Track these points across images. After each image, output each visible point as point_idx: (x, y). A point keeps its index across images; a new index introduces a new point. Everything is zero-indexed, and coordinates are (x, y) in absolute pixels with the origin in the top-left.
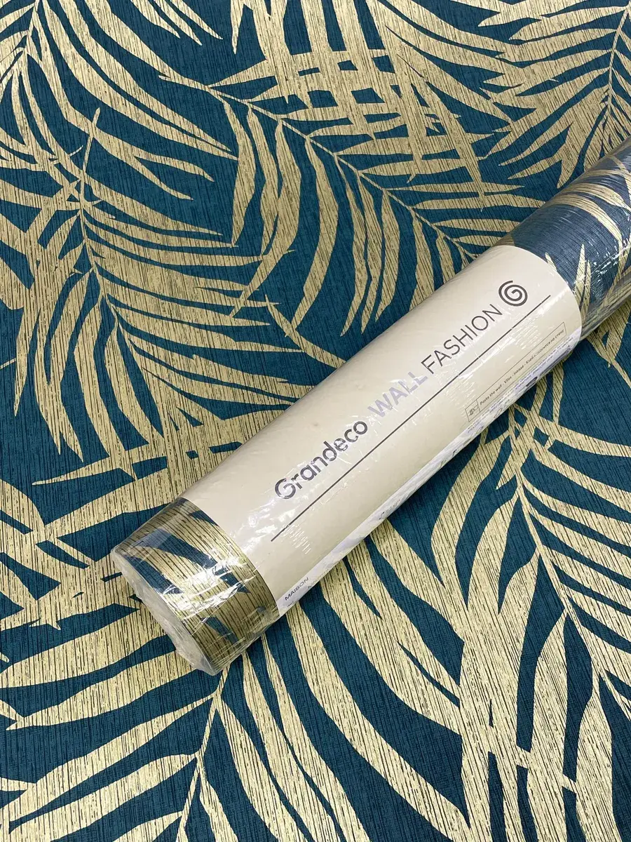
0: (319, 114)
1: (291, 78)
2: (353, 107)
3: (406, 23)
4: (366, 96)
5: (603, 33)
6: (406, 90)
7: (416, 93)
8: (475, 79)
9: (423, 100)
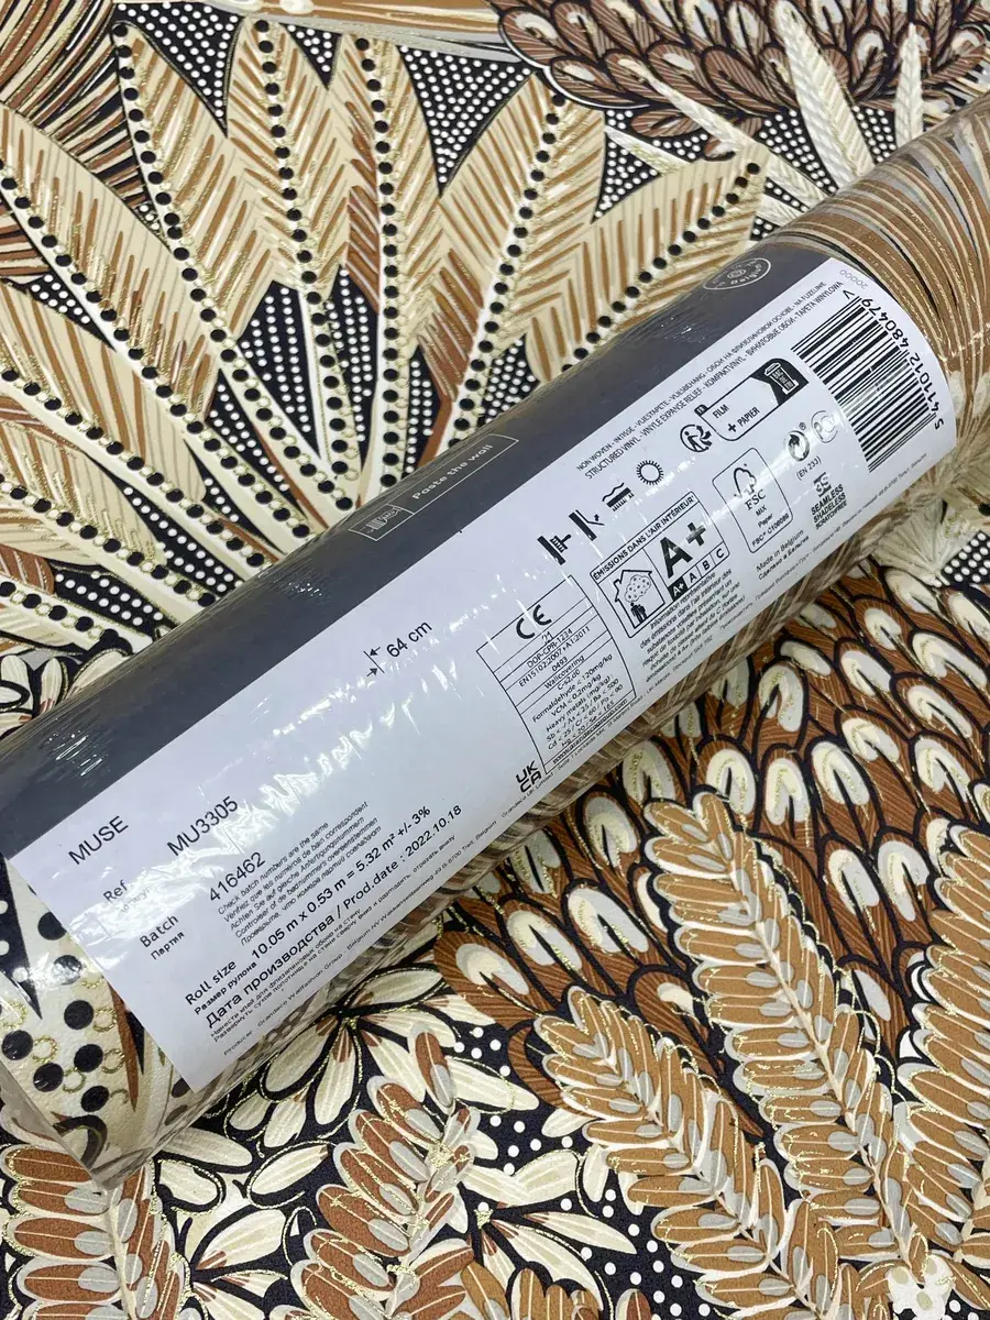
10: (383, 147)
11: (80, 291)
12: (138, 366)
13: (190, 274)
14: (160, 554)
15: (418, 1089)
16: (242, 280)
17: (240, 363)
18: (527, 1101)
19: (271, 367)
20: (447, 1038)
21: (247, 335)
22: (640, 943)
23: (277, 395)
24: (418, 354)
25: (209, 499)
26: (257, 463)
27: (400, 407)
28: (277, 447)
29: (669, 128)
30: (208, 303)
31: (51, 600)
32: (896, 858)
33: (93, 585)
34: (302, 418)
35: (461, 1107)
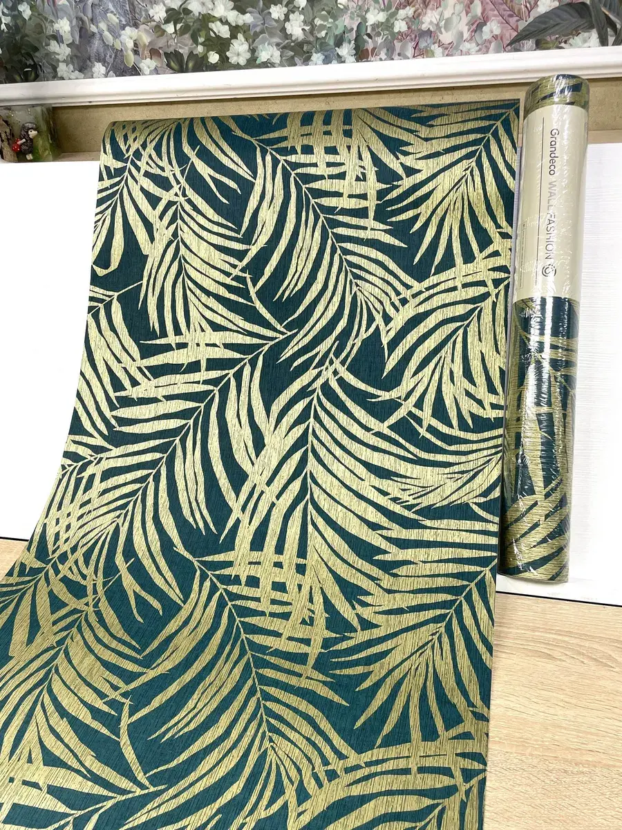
0: (246, 591)
1: (242, 564)
2: (268, 591)
3: (327, 546)
4: (280, 587)
5: (460, 583)
6: (306, 590)
7: (311, 593)
8: (352, 592)
9: (313, 598)
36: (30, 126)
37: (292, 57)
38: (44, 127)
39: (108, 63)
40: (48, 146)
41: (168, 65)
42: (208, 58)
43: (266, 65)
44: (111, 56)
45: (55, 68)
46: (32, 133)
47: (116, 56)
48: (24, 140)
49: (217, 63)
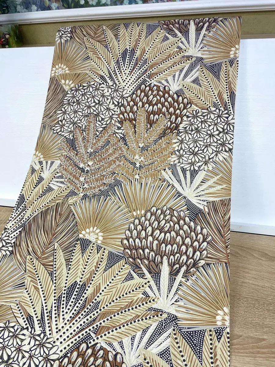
10: (141, 34)
11: (109, 47)
12: (112, 56)
13: (119, 46)
14: (109, 76)
15: (114, 123)
16: (124, 47)
17: (121, 56)
18: (121, 126)
19: (123, 58)
20: (117, 121)
21: (122, 54)
22: (133, 118)
23: (123, 60)
24: (137, 58)
25: (114, 71)
26: (119, 67)
27: (133, 64)
28: (121, 66)
29: (173, 34)
30: (120, 50)
31: (100, 78)
32: (157, 116)
33: (103, 78)
34: (124, 64)
35: (116, 125)
36: (6, 33)
37: (116, 1)
38: (12, 34)
39: (38, 5)
40: (14, 42)
41: (63, 5)
42: (80, 2)
43: (105, 5)
44: (39, 2)
45: (16, 8)
46: (7, 36)
47: (41, 2)
48: (4, 39)
49: (83, 4)
